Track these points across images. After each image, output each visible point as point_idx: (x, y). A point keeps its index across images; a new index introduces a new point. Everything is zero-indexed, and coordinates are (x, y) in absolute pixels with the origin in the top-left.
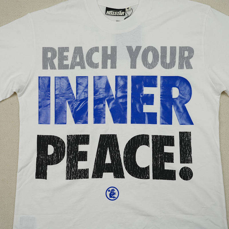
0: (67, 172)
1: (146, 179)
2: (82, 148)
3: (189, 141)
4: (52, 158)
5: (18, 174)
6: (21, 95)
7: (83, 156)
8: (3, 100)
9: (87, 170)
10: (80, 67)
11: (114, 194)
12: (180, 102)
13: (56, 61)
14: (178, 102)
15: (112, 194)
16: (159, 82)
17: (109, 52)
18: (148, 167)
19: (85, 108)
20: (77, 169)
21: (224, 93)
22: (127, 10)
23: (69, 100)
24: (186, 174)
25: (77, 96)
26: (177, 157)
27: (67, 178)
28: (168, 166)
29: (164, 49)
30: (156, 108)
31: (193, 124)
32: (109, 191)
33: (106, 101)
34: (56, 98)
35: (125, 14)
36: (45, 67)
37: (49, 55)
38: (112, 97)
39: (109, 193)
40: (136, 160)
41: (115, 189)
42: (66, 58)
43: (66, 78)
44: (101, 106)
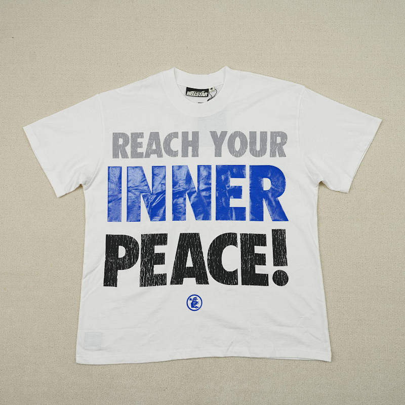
0: (142, 278)
1: (234, 284)
2: (158, 249)
3: (284, 240)
4: (123, 262)
5: (83, 281)
6: (86, 189)
7: (160, 259)
8: (66, 194)
9: (165, 276)
10: (156, 155)
11: (197, 303)
12: (272, 196)
13: (128, 149)
14: (270, 195)
15: (194, 303)
16: (247, 172)
17: (190, 138)
18: (236, 271)
19: (163, 203)
20: (152, 274)
21: (321, 183)
22: (210, 90)
23: (144, 194)
24: (281, 279)
25: (154, 188)
26: (270, 259)
27: (141, 285)
28: (259, 269)
29: (253, 134)
30: (244, 202)
31: (288, 220)
32: (191, 299)
33: (187, 194)
34: (128, 191)
35: (208, 95)
36: (115, 155)
37: (121, 141)
38: (194, 190)
40: (222, 263)
41: (198, 298)
42: (140, 145)
43: (141, 168)
44: (181, 200)
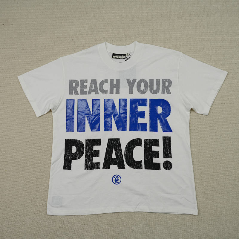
0: (86, 165)
1: (140, 169)
2: (95, 148)
3: (170, 143)
4: (75, 155)
5: (52, 166)
6: (54, 112)
7: (97, 153)
8: (42, 115)
9: (99, 163)
10: (95, 93)
12: (163, 117)
13: (78, 89)
14: (161, 116)
15: (116, 180)
16: (148, 103)
17: (115, 83)
18: (141, 161)
19: (98, 121)
20: (92, 162)
21: (192, 110)
22: (126, 55)
23: (87, 115)
24: (168, 166)
25: (93, 112)
26: (161, 154)
27: (85, 169)
28: (155, 160)
29: (152, 81)
30: (146, 120)
31: (172, 131)
32: (114, 178)
33: (112, 116)
34: (78, 114)
35: (125, 57)
36: (71, 93)
37: (74, 85)
38: (117, 113)
39: (115, 179)
40: (133, 156)
41: (119, 177)
42: (85, 87)
43: (86, 100)
44: (109, 119)
